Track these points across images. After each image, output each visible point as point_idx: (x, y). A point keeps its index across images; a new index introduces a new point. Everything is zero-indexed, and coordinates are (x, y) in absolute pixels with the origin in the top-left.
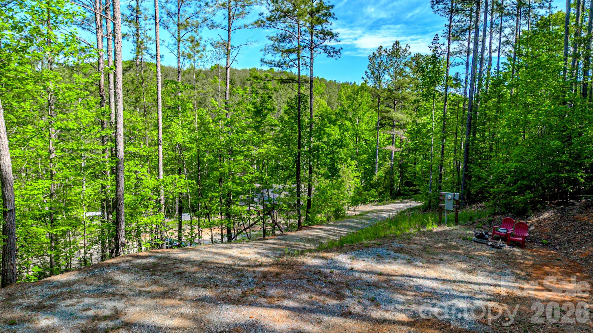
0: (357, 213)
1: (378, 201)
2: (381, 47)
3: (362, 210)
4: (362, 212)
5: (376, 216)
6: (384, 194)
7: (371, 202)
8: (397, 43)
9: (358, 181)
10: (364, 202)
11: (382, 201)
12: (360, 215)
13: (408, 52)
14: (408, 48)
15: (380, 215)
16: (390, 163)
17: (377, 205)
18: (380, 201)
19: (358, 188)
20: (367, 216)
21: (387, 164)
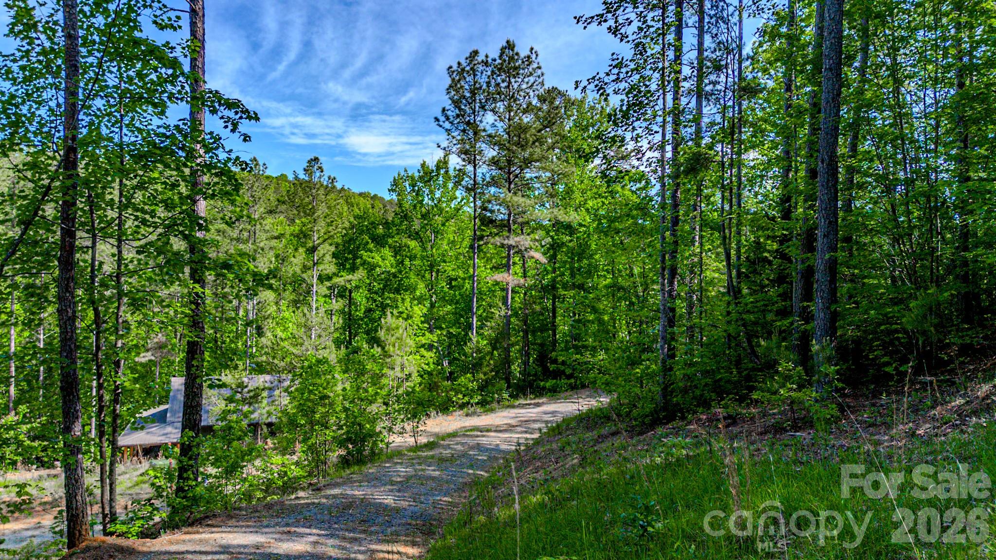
0: (423, 440)
1: (477, 404)
2: (476, 53)
3: (437, 430)
4: (437, 435)
5: (472, 448)
6: (493, 386)
7: (462, 406)
8: (510, 45)
9: (430, 355)
10: (445, 408)
11: (485, 404)
12: (430, 446)
13: (535, 65)
14: (534, 56)
15: (484, 441)
16: (503, 313)
17: (474, 414)
18: (482, 403)
19: (430, 374)
20: (448, 447)
21: (499, 312)
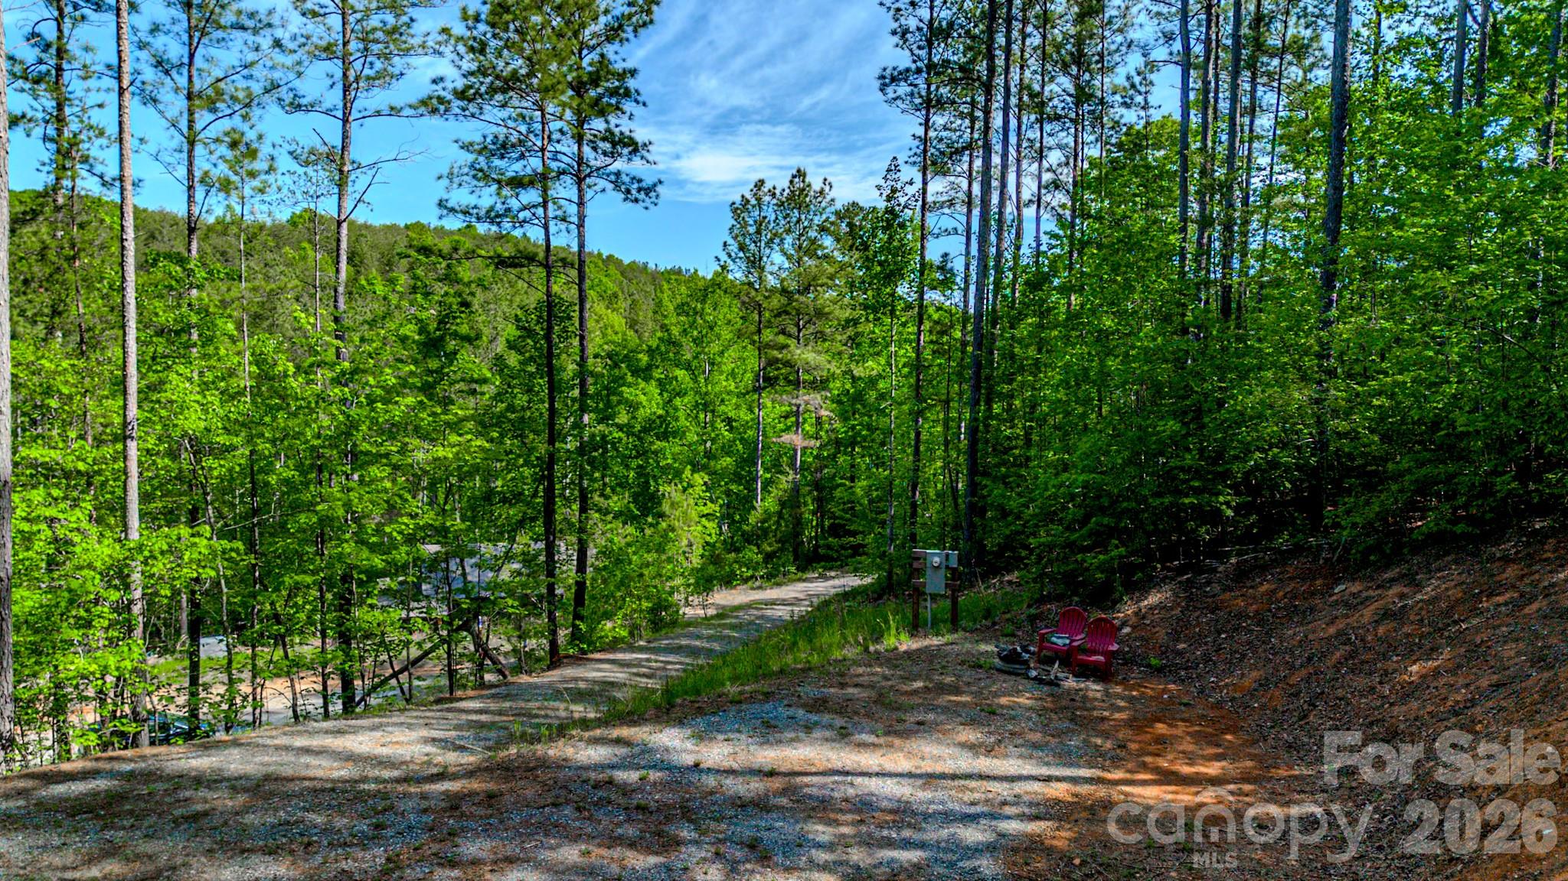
0: (711, 612)
1: (762, 577)
2: (763, 181)
3: (723, 602)
4: (723, 607)
5: (758, 618)
6: (779, 558)
7: (746, 580)
8: (800, 174)
9: (712, 526)
10: (728, 581)
11: (773, 577)
12: (719, 616)
13: (828, 198)
14: (827, 188)
15: (769, 613)
16: (790, 478)
17: (760, 588)
18: (769, 577)
19: (713, 545)
20: (737, 617)
21: (785, 482)
